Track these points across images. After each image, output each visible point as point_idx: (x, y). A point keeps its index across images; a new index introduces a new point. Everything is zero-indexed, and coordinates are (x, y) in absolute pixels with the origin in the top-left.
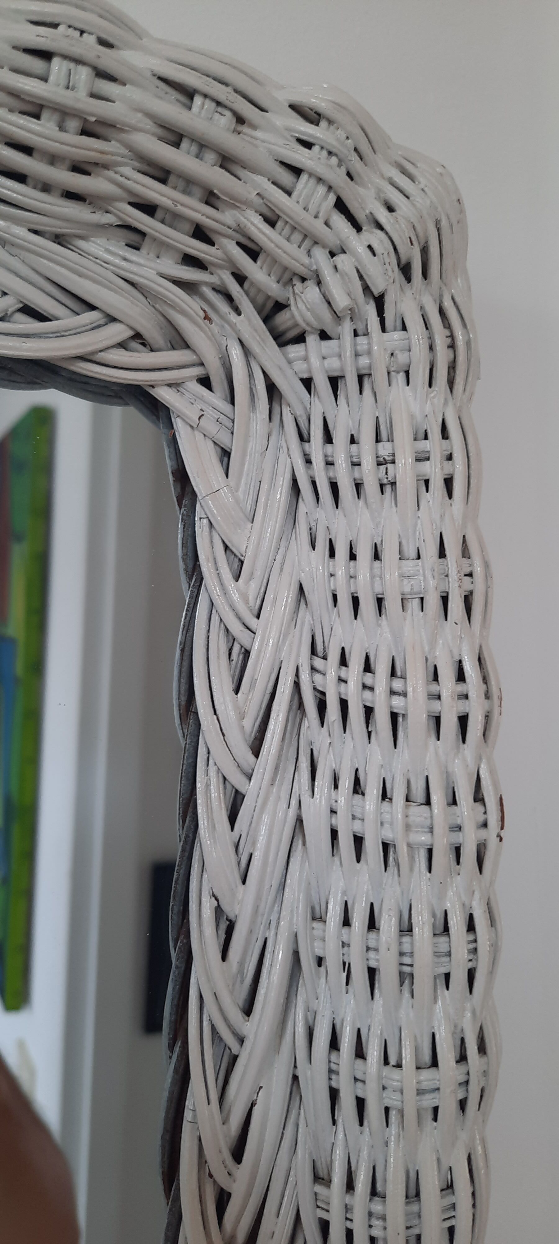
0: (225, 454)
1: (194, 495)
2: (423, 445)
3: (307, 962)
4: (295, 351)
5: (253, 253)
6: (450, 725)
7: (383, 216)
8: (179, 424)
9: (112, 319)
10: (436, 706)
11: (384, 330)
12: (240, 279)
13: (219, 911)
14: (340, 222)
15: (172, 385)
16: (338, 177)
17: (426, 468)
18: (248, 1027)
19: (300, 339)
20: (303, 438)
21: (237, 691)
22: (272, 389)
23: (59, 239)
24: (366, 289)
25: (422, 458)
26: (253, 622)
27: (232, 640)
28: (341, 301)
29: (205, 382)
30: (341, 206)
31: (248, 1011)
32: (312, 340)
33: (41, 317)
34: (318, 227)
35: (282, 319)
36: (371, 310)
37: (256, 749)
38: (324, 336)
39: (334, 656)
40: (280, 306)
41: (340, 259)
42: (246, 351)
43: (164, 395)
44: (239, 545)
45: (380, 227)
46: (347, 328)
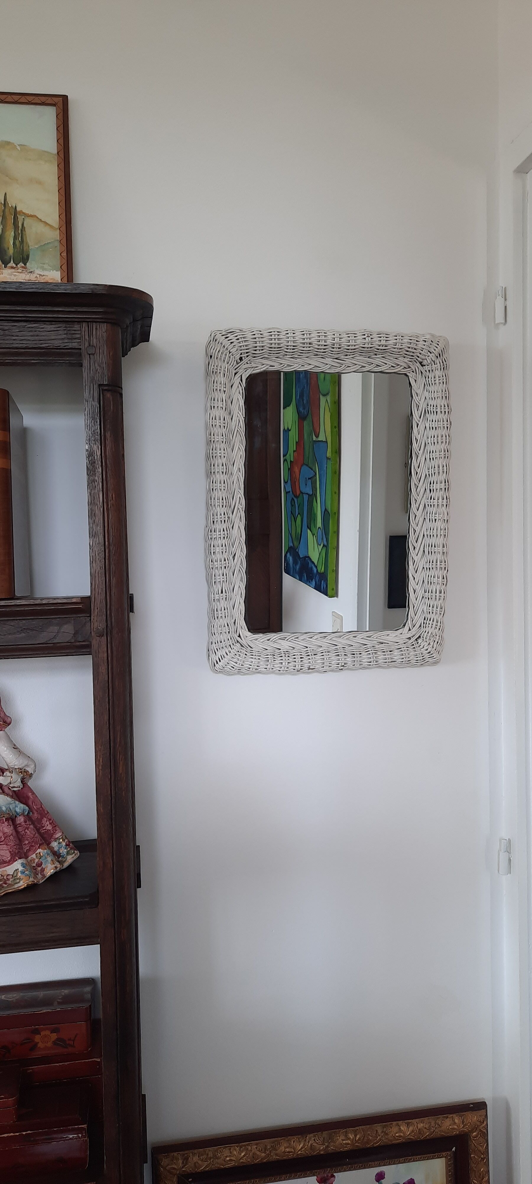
0: (416, 381)
1: (412, 386)
2: (440, 378)
3: (427, 443)
4: (424, 367)
5: (418, 357)
6: (443, 412)
7: (434, 351)
8: (410, 378)
9: (401, 366)
10: (441, 410)
11: (435, 364)
12: (417, 359)
13: (416, 438)
14: (429, 353)
15: (409, 373)
16: (428, 349)
17: (440, 381)
18: (419, 452)
19: (425, 366)
20: (426, 378)
21: (418, 411)
22: (421, 372)
23: (396, 358)
24: (432, 360)
25: (440, 380)
26: (419, 402)
27: (417, 404)
28: (429, 362)
29: (413, 372)
30: (429, 351)
31: (420, 450)
32: (426, 366)
33: (394, 367)
34: (426, 354)
35: (422, 363)
36: (433, 362)
37: (420, 418)
38: (428, 365)
39: (430, 405)
40: (422, 362)
41: (429, 357)
42: (418, 368)
43: (408, 374)
44: (417, 392)
45: (433, 353)
46: (430, 365)
